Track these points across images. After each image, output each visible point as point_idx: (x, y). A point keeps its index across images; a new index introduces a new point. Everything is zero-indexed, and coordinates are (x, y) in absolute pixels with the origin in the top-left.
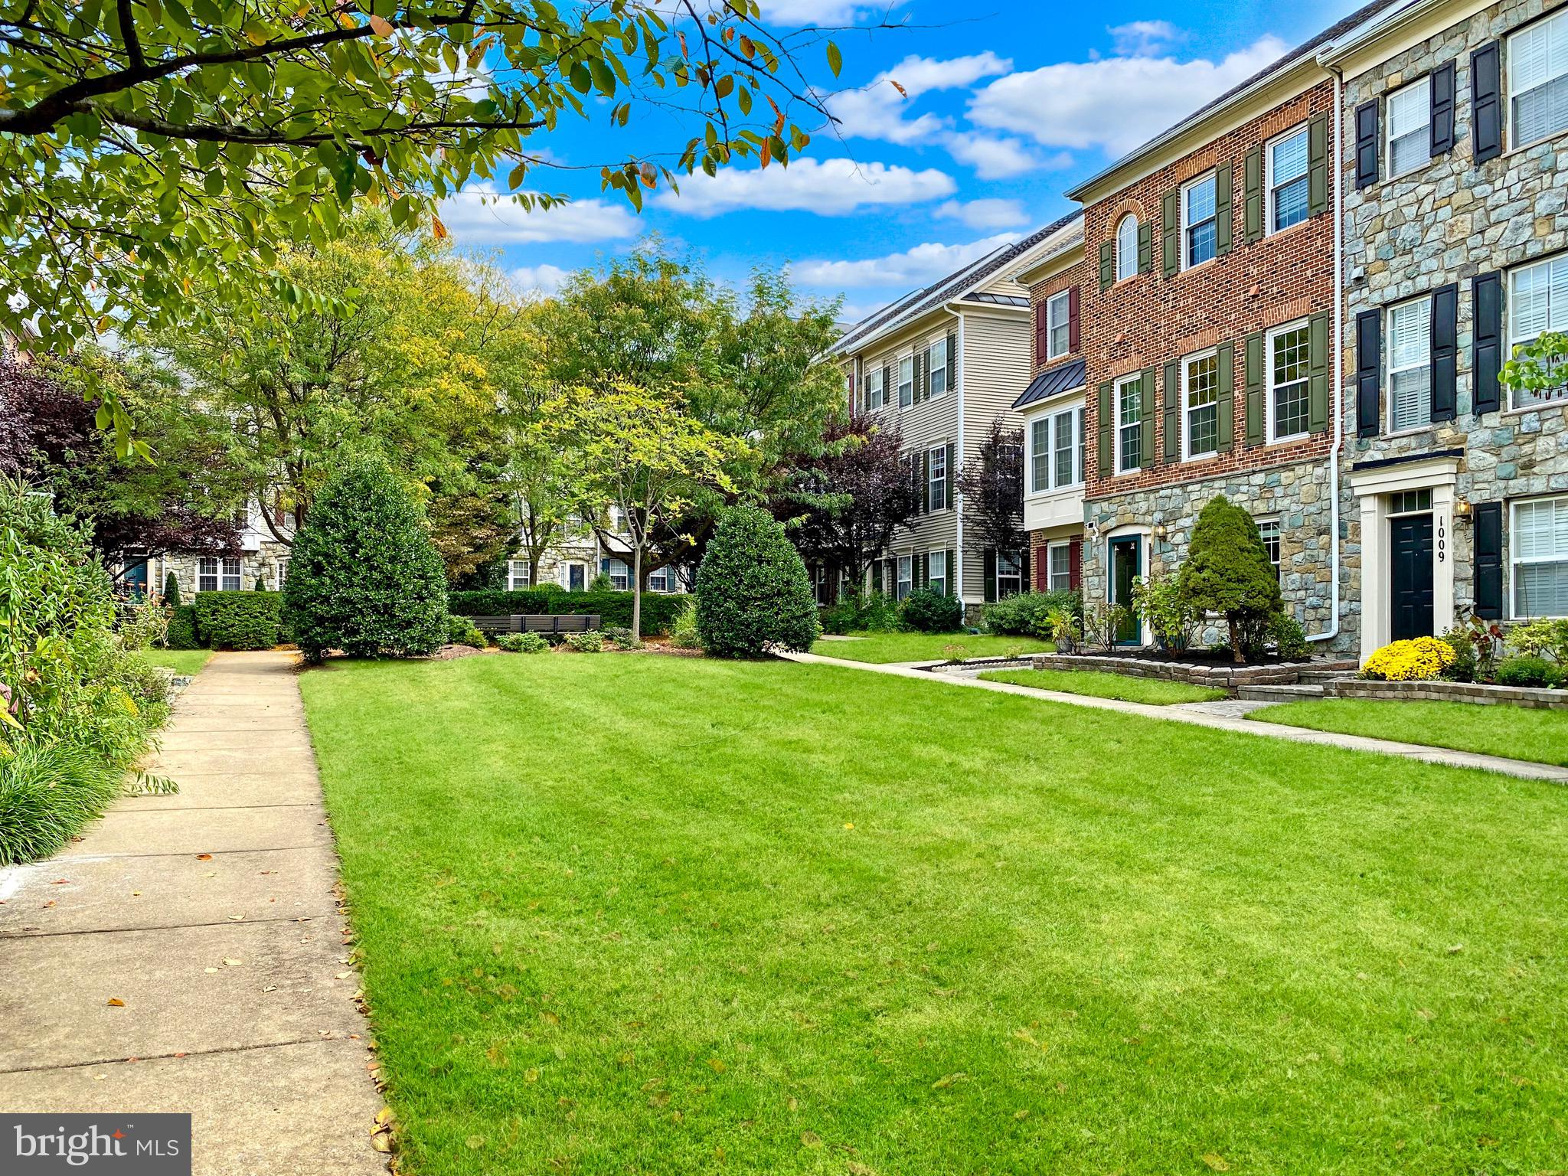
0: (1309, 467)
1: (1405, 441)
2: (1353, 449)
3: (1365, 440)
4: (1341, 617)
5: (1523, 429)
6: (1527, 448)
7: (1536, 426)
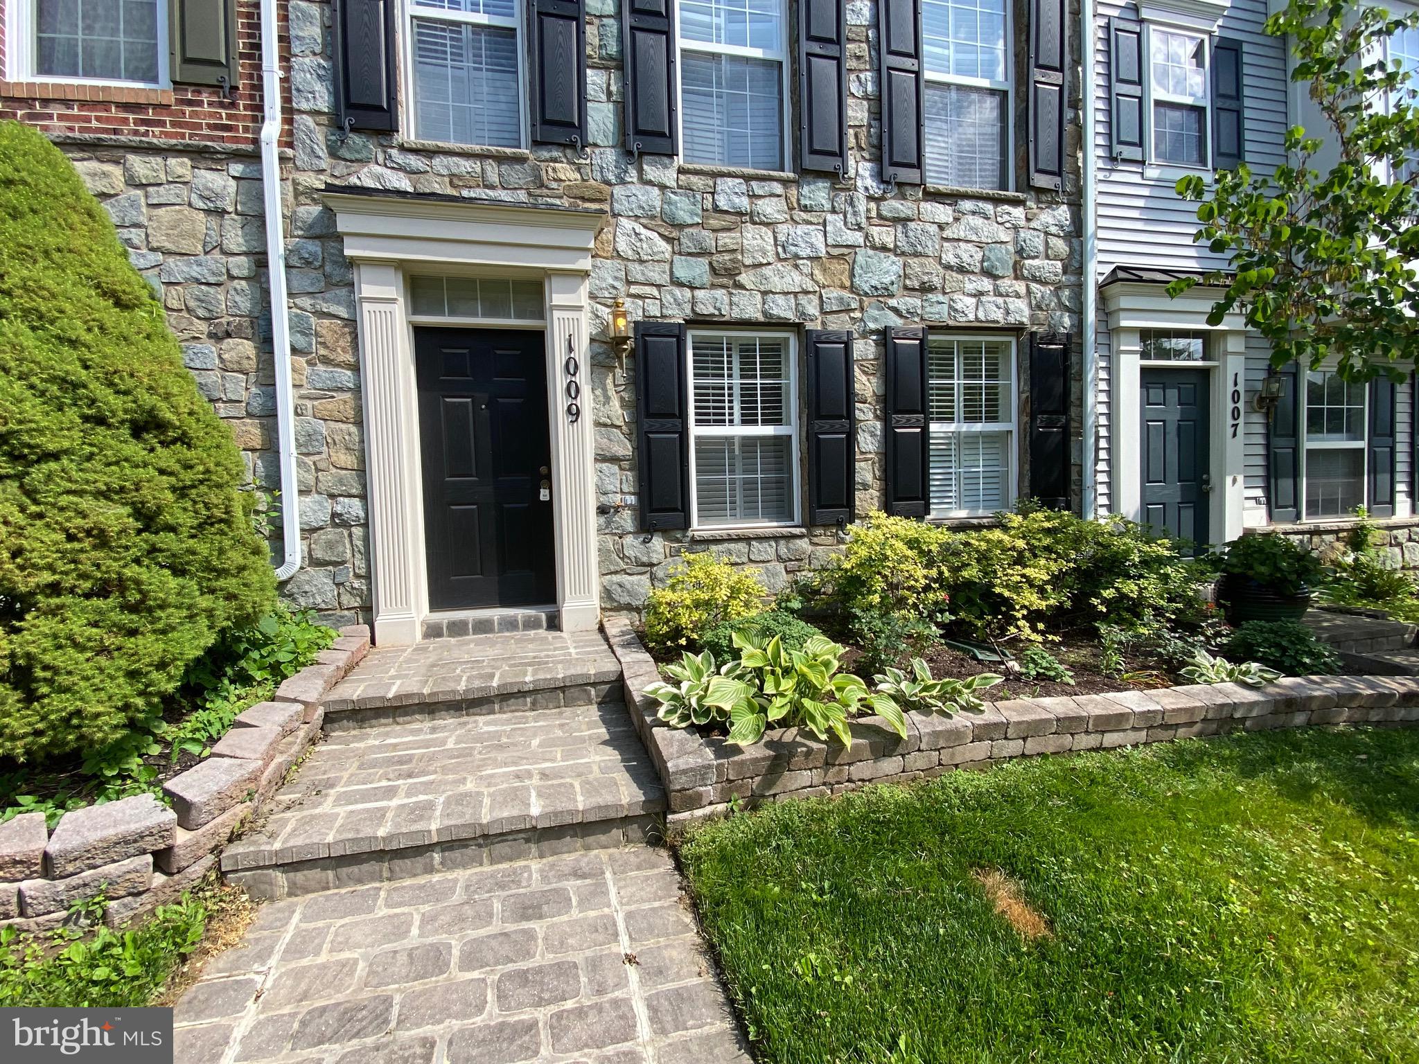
0: (180, 166)
1: (465, 166)
2: (322, 151)
3: (356, 139)
4: (308, 531)
5: (723, 203)
6: (726, 239)
7: (744, 203)
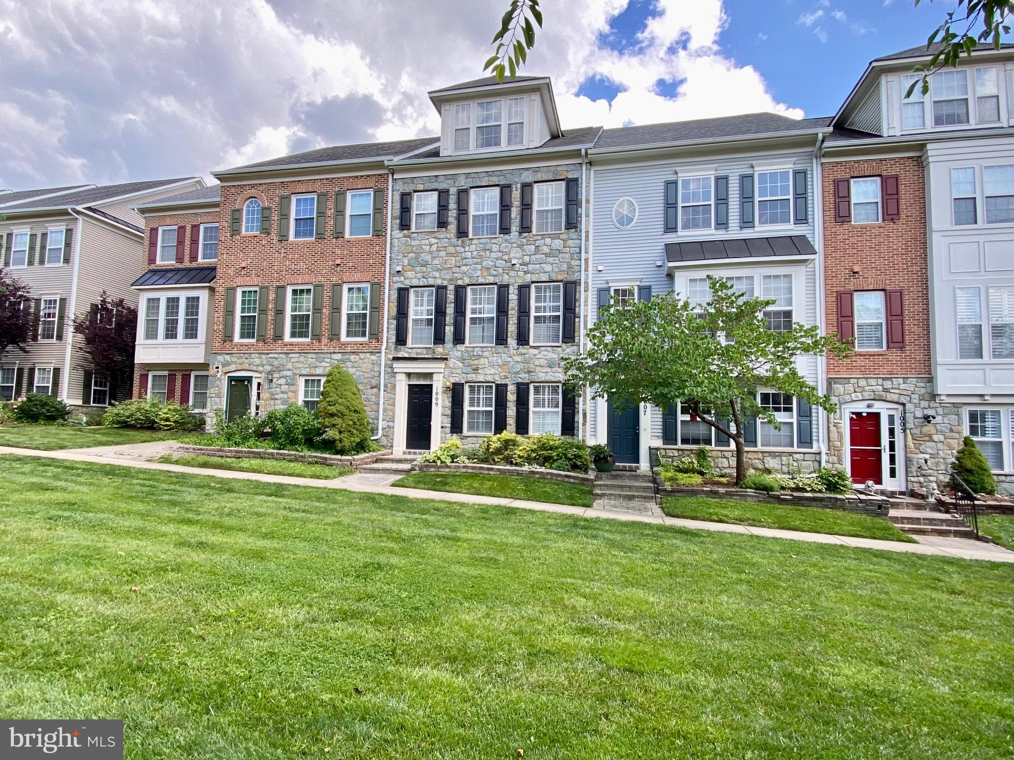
1: (419, 350)
2: (393, 350)
3: (399, 347)
5: (475, 354)
7: (480, 353)
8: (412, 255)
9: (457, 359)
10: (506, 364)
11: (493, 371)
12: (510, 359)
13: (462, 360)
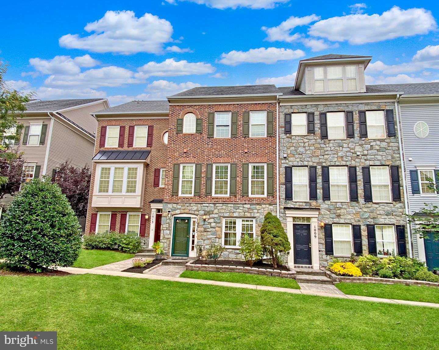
0: (267, 206)
1: (301, 204)
2: (283, 203)
3: (288, 201)
5: (337, 206)
6: (338, 211)
7: (341, 206)
8: (293, 148)
9: (327, 209)
10: (358, 213)
11: (349, 217)
12: (360, 210)
13: (329, 210)
